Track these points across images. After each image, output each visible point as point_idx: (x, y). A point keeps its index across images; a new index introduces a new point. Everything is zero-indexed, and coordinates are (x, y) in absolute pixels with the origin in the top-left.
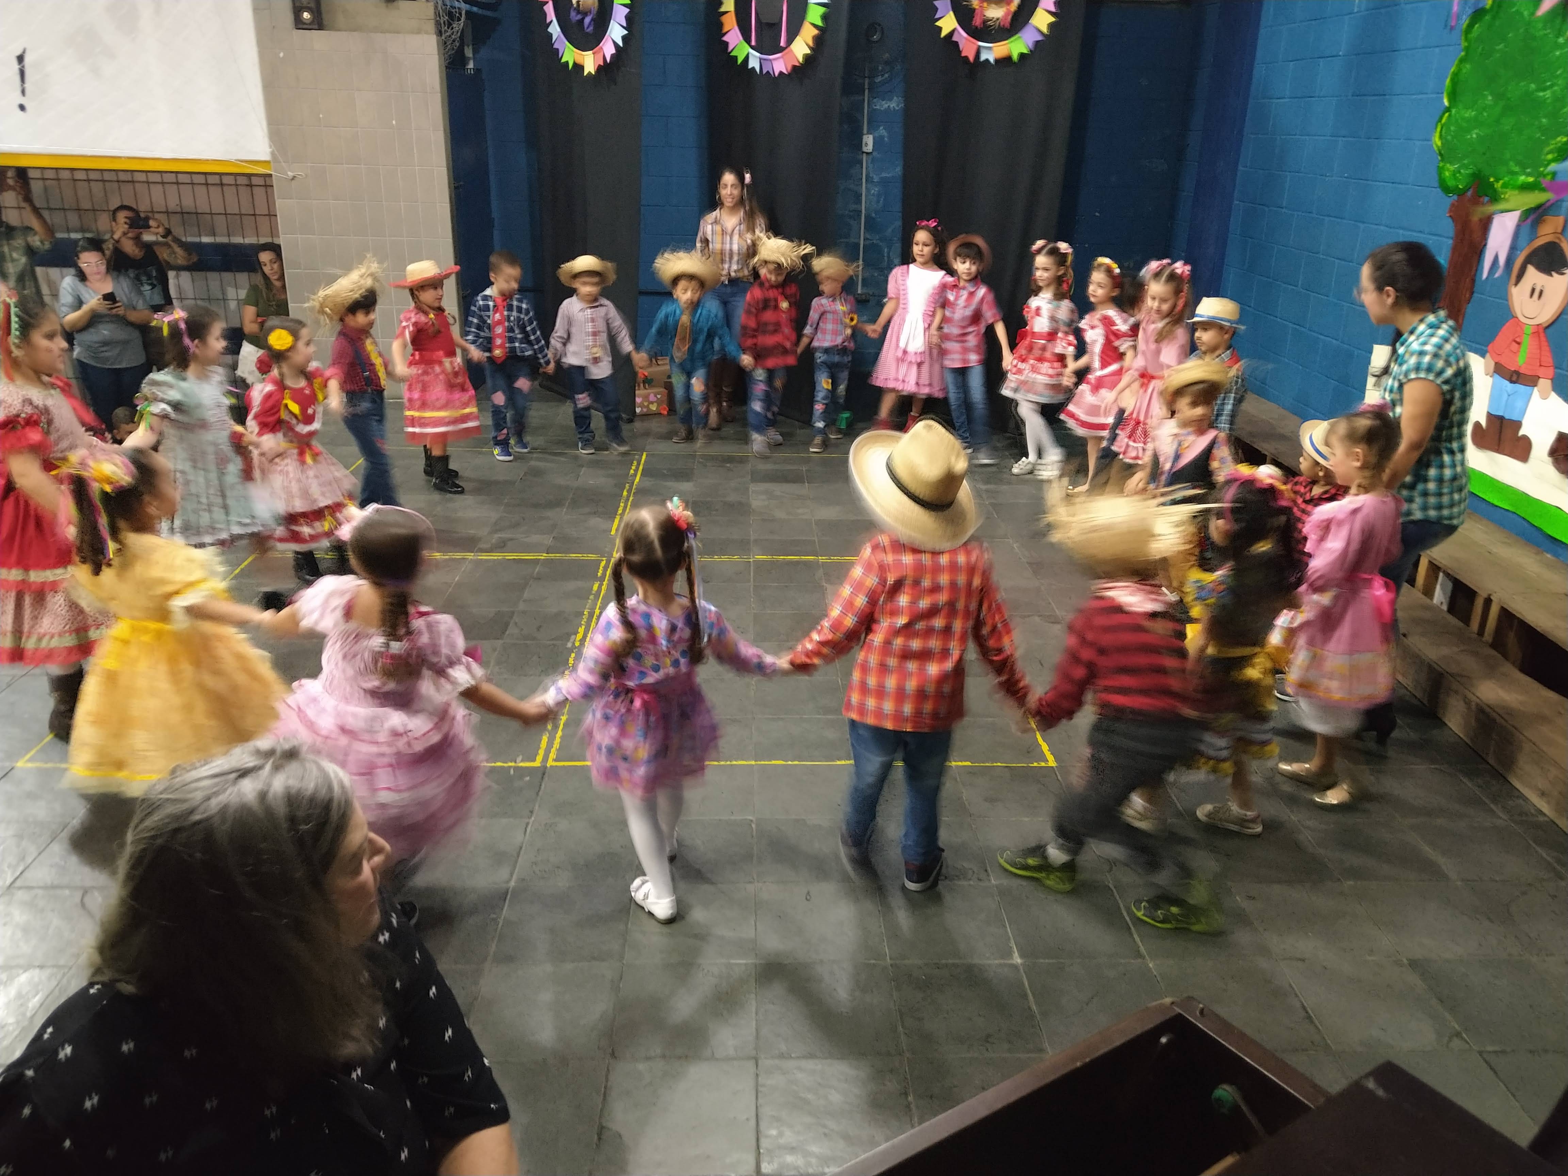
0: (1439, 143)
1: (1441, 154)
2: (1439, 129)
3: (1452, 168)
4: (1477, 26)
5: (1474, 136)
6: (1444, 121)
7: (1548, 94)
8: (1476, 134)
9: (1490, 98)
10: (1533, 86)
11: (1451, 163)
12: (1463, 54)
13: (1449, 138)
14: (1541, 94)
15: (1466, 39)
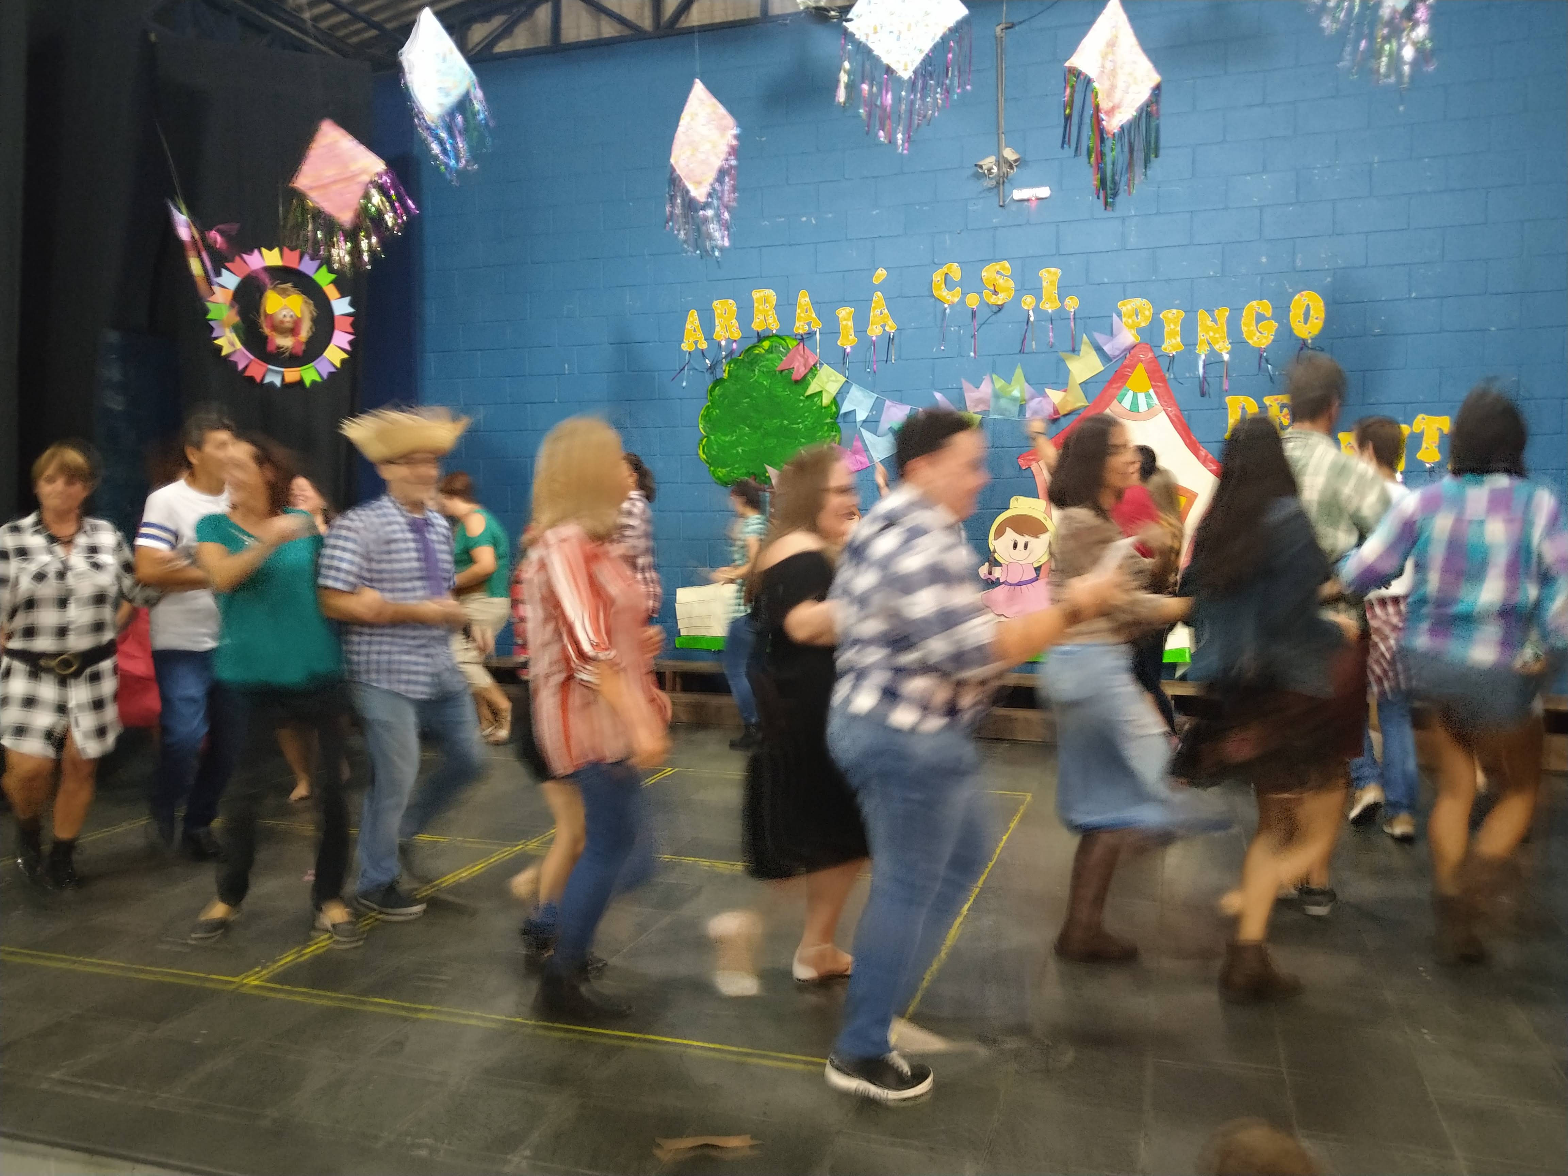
0: (704, 457)
1: (707, 462)
2: (701, 448)
3: (724, 470)
4: (717, 388)
5: (740, 451)
6: (704, 442)
7: (801, 426)
8: (742, 450)
9: (747, 429)
10: (786, 422)
11: (722, 468)
12: (710, 403)
13: (714, 453)
14: (795, 426)
15: (711, 395)
